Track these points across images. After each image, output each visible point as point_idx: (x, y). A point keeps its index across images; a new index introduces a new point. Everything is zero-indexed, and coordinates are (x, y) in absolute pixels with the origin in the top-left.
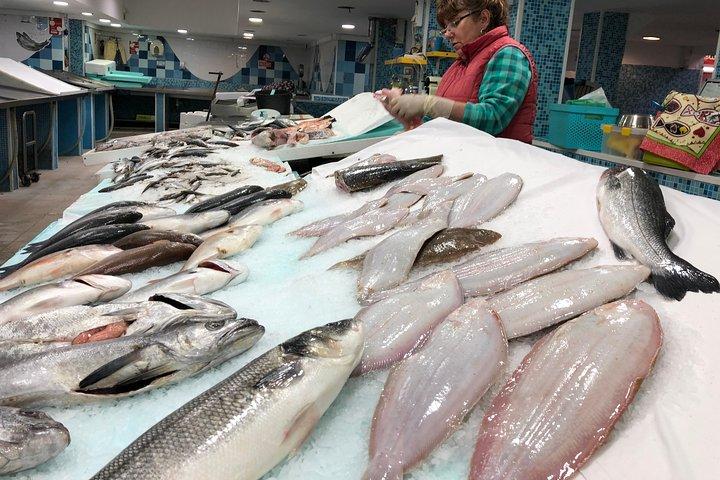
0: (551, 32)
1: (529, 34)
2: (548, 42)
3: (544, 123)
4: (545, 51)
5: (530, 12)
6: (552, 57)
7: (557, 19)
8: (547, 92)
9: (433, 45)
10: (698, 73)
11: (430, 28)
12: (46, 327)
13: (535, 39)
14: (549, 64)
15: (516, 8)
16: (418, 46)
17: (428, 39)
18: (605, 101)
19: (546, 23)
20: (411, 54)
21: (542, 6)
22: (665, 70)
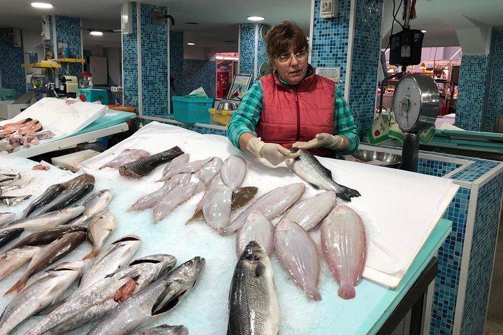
0: (159, 51)
1: (146, 52)
2: (158, 57)
3: (162, 106)
4: (156, 63)
5: (146, 39)
6: (161, 66)
7: (161, 43)
8: (161, 87)
9: (63, 53)
10: (214, 62)
11: (58, 42)
12: (96, 295)
13: (150, 55)
14: (160, 70)
15: (136, 36)
16: (49, 53)
17: (58, 49)
18: (205, 95)
19: (155, 45)
20: (46, 60)
21: (151, 36)
22: (198, 62)
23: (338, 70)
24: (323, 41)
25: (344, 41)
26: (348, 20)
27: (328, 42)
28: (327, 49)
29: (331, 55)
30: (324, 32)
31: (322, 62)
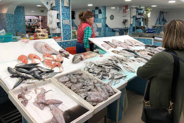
23: (69, 20)
24: (64, 13)
25: (69, 13)
26: (70, 8)
27: (65, 13)
28: (65, 15)
29: (67, 17)
30: (64, 10)
31: (65, 18)
